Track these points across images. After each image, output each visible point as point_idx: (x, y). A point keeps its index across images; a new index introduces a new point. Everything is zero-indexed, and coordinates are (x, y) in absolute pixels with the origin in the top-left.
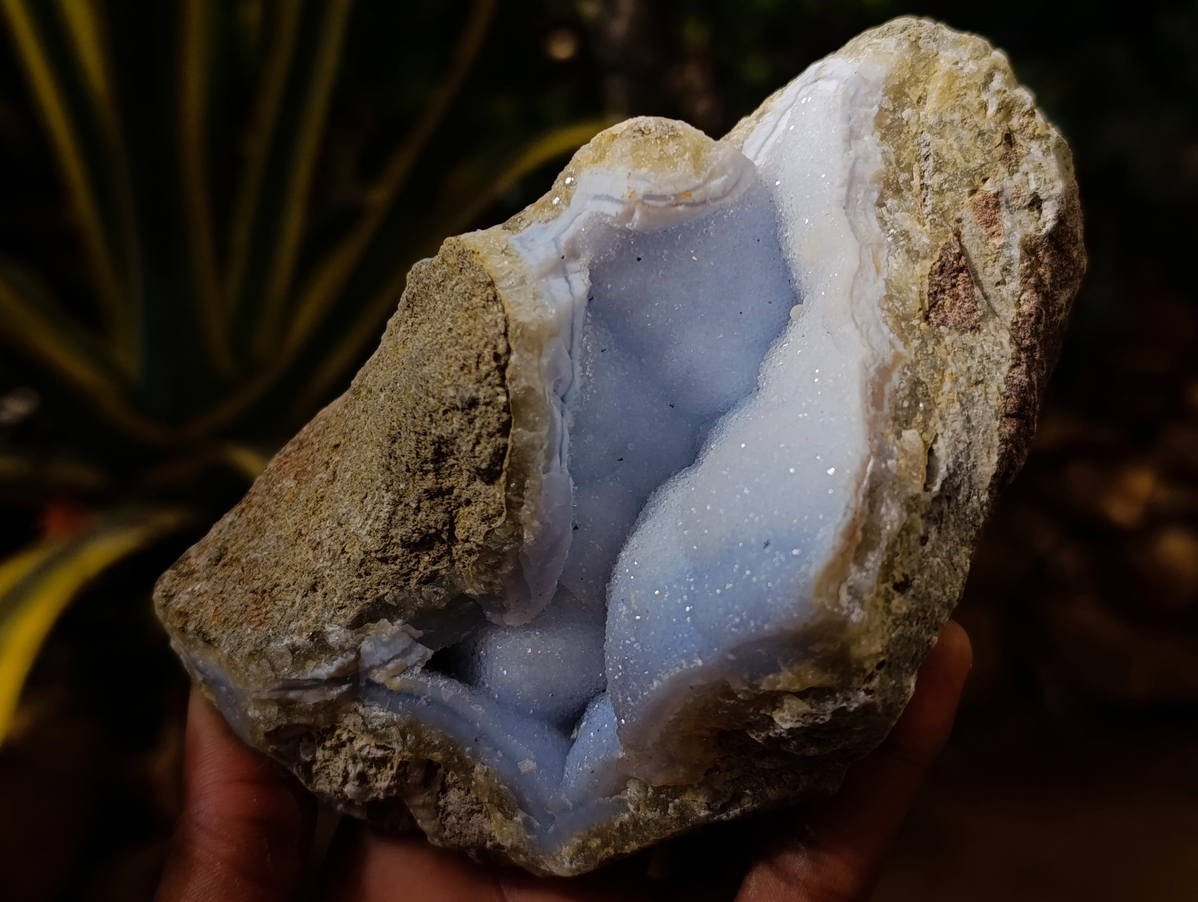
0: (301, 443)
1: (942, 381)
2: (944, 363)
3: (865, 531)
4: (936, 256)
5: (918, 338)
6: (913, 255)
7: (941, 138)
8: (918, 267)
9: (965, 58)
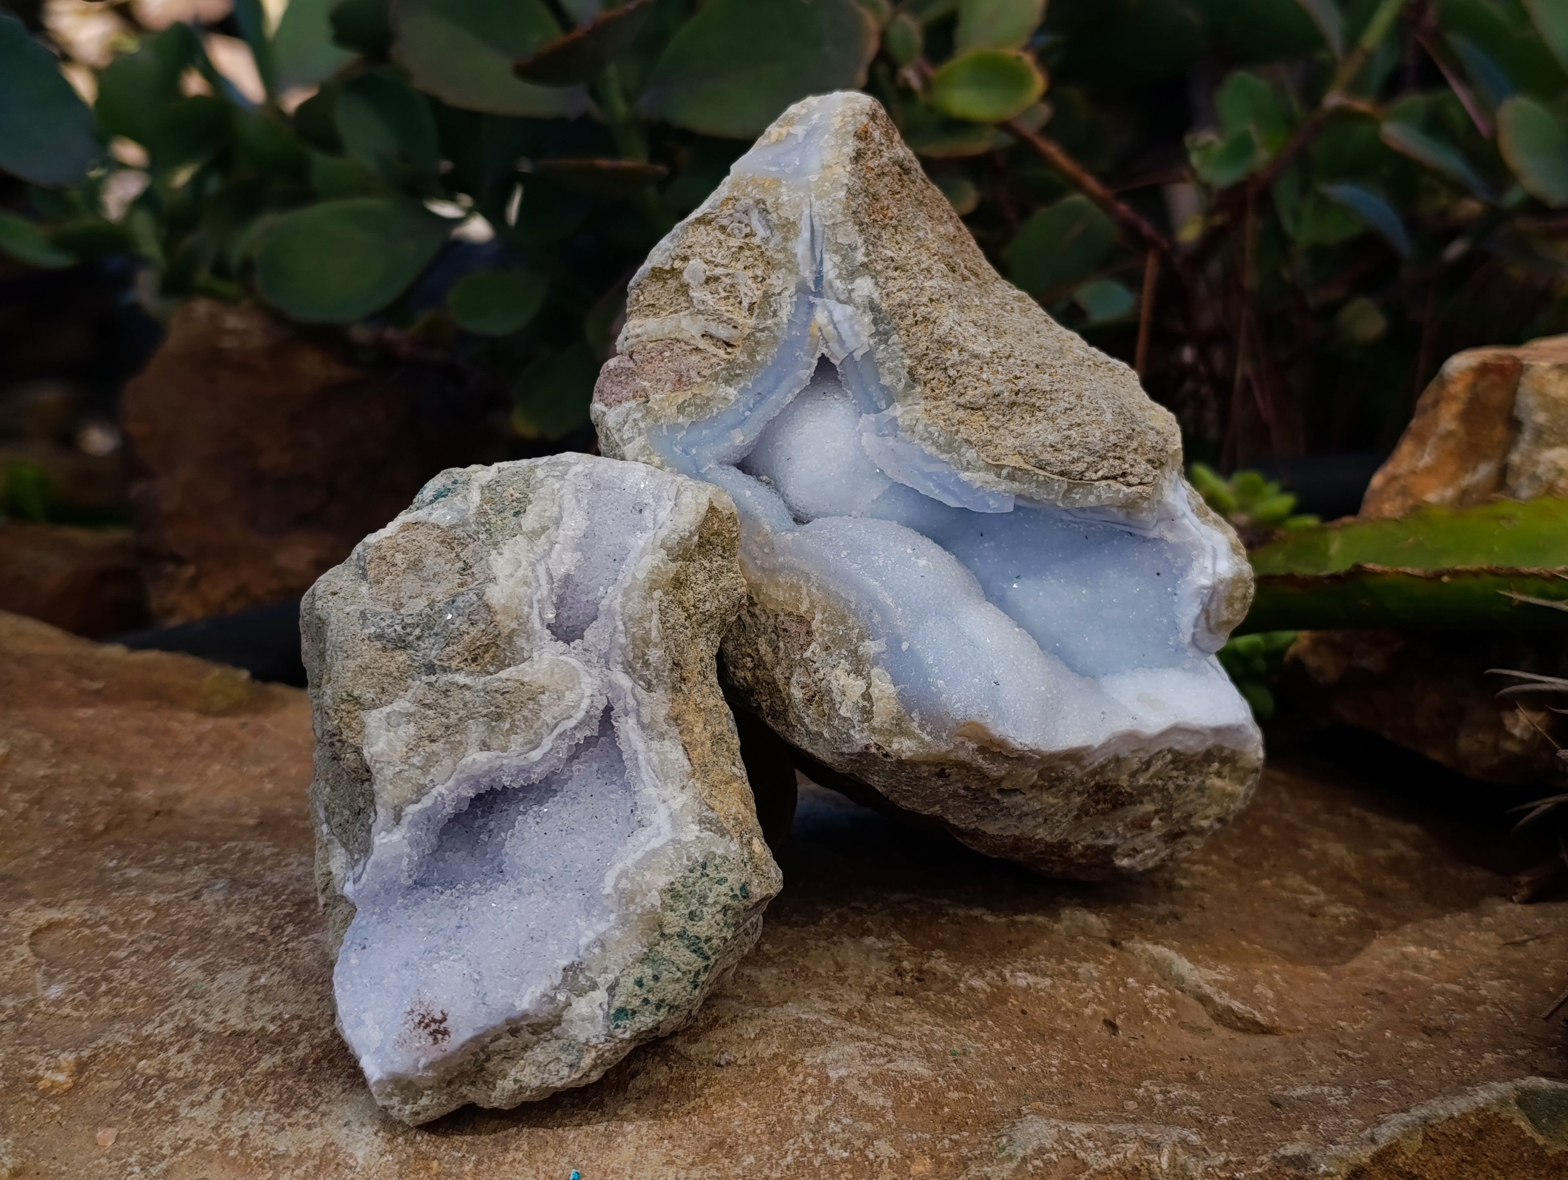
1: (1056, 798)
2: (1066, 798)
4: (1128, 790)
5: (1087, 781)
6: (1134, 775)
7: (1195, 789)
8: (1126, 777)
9: (1237, 803)
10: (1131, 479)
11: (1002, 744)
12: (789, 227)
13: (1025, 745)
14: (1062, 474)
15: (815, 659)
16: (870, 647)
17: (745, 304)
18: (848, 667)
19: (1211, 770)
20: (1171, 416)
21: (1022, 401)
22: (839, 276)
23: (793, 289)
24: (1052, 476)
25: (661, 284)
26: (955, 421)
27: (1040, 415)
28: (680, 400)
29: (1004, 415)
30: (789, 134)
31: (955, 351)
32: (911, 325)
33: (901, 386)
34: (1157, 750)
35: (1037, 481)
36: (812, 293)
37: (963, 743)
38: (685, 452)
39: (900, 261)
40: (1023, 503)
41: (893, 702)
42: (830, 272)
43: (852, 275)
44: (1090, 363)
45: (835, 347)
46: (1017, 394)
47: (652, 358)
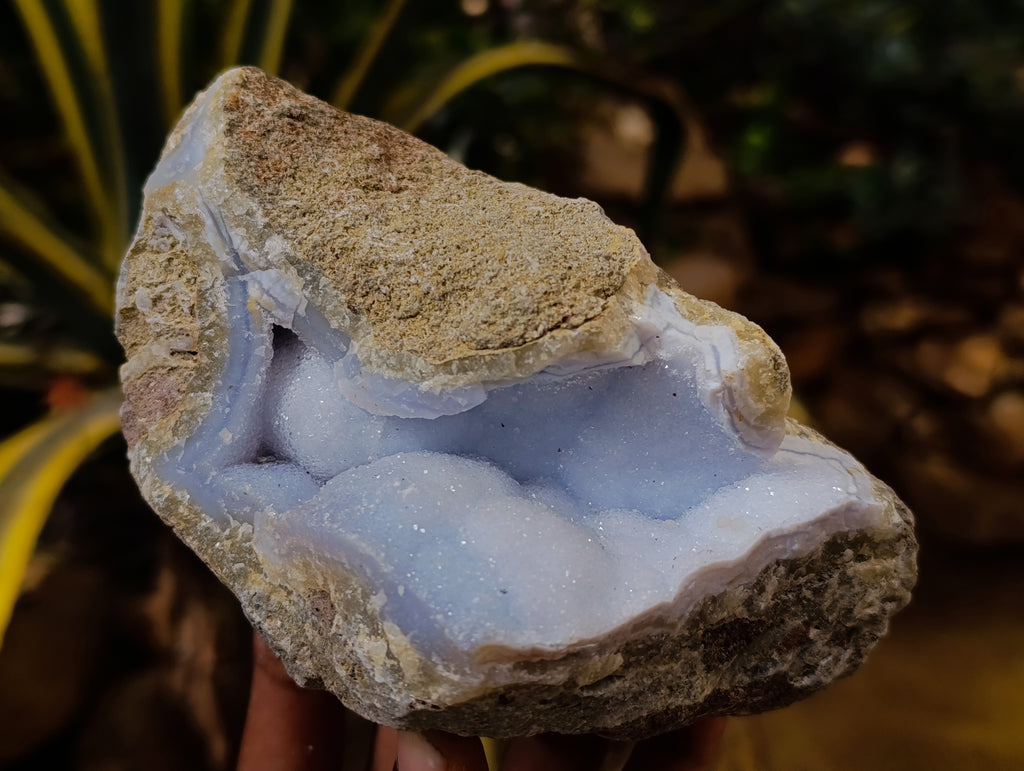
0: (405, 143)
1: (665, 664)
2: (678, 659)
3: (542, 661)
4: (753, 619)
5: (690, 633)
6: (749, 603)
7: (839, 584)
8: (741, 608)
9: (902, 576)
10: (574, 321)
11: (535, 652)
12: (194, 222)
13: (558, 645)
14: (505, 345)
15: (340, 631)
16: (377, 602)
17: (187, 310)
18: (367, 630)
19: (846, 559)
20: (630, 232)
21: (451, 288)
22: (251, 247)
23: (222, 277)
24: (496, 352)
25: (134, 321)
26: (397, 336)
27: (471, 294)
28: (173, 423)
29: (441, 310)
30: (182, 136)
31: (381, 268)
32: (333, 262)
33: (348, 322)
34: (760, 569)
35: (486, 363)
36: (238, 273)
37: (494, 668)
38: (189, 470)
39: (304, 206)
40: (492, 387)
41: (411, 652)
42: (242, 247)
43: (262, 238)
44: (547, 214)
45: (279, 313)
46: (444, 284)
47: (142, 393)
